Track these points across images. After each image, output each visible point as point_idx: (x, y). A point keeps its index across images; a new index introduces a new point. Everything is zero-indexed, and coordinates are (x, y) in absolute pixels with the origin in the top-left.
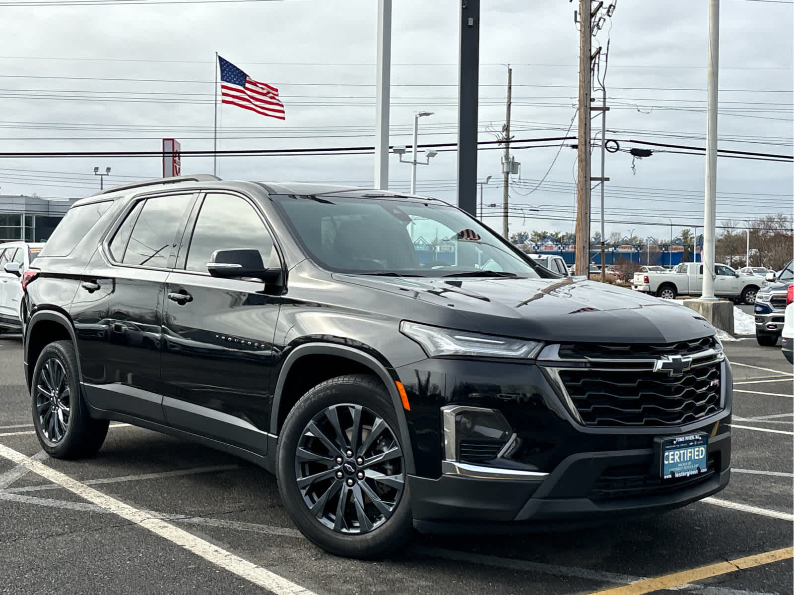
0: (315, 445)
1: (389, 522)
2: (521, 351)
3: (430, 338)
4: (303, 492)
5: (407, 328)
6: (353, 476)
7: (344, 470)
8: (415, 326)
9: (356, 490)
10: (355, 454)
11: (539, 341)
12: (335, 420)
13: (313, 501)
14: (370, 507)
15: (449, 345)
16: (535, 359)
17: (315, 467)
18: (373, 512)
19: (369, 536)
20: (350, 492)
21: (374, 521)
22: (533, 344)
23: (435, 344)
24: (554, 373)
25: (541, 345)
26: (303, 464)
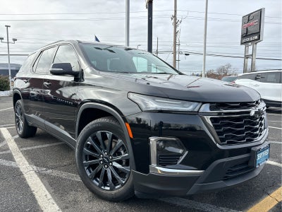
0: (91, 148)
1: (122, 188)
2: (190, 107)
3: (143, 101)
4: (86, 168)
5: (131, 96)
6: (107, 164)
7: (103, 161)
8: (135, 95)
9: (108, 170)
10: (109, 154)
11: (199, 102)
12: (100, 138)
13: (90, 172)
14: (114, 179)
15: (153, 105)
16: (198, 112)
17: (92, 158)
18: (115, 181)
19: (113, 192)
20: (106, 171)
21: (115, 186)
22: (196, 104)
23: (145, 104)
24: (208, 119)
25: (201, 104)
26: (86, 156)
